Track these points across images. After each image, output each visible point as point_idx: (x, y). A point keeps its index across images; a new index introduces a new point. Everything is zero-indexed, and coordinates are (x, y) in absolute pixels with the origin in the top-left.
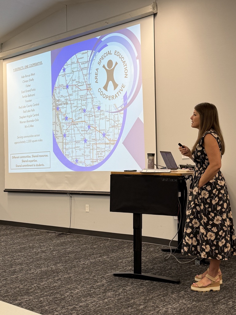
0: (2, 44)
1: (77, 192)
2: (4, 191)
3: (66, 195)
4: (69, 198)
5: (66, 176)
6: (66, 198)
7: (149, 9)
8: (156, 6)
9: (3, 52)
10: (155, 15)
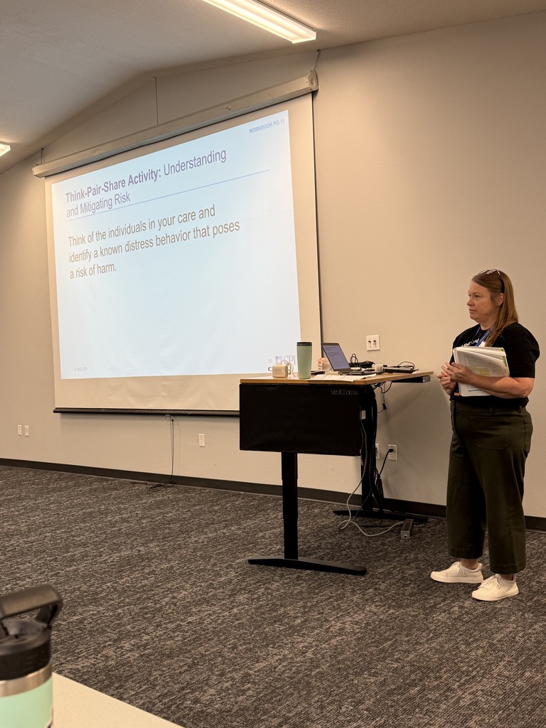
0: (43, 149)
1: (183, 412)
2: (55, 412)
3: (164, 417)
4: (169, 422)
5: (163, 383)
6: (164, 423)
7: (304, 83)
8: (315, 77)
9: (45, 163)
10: (314, 93)
